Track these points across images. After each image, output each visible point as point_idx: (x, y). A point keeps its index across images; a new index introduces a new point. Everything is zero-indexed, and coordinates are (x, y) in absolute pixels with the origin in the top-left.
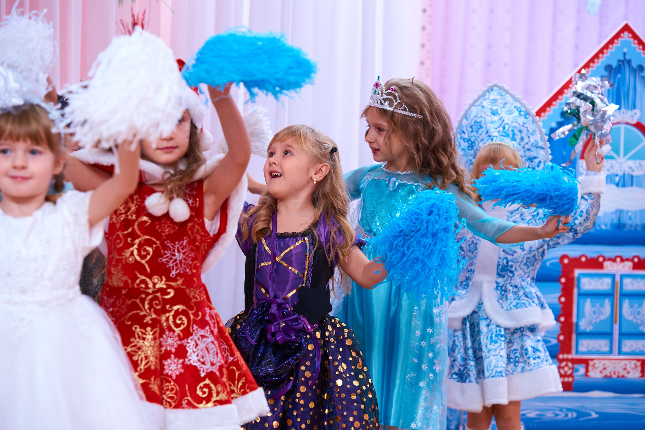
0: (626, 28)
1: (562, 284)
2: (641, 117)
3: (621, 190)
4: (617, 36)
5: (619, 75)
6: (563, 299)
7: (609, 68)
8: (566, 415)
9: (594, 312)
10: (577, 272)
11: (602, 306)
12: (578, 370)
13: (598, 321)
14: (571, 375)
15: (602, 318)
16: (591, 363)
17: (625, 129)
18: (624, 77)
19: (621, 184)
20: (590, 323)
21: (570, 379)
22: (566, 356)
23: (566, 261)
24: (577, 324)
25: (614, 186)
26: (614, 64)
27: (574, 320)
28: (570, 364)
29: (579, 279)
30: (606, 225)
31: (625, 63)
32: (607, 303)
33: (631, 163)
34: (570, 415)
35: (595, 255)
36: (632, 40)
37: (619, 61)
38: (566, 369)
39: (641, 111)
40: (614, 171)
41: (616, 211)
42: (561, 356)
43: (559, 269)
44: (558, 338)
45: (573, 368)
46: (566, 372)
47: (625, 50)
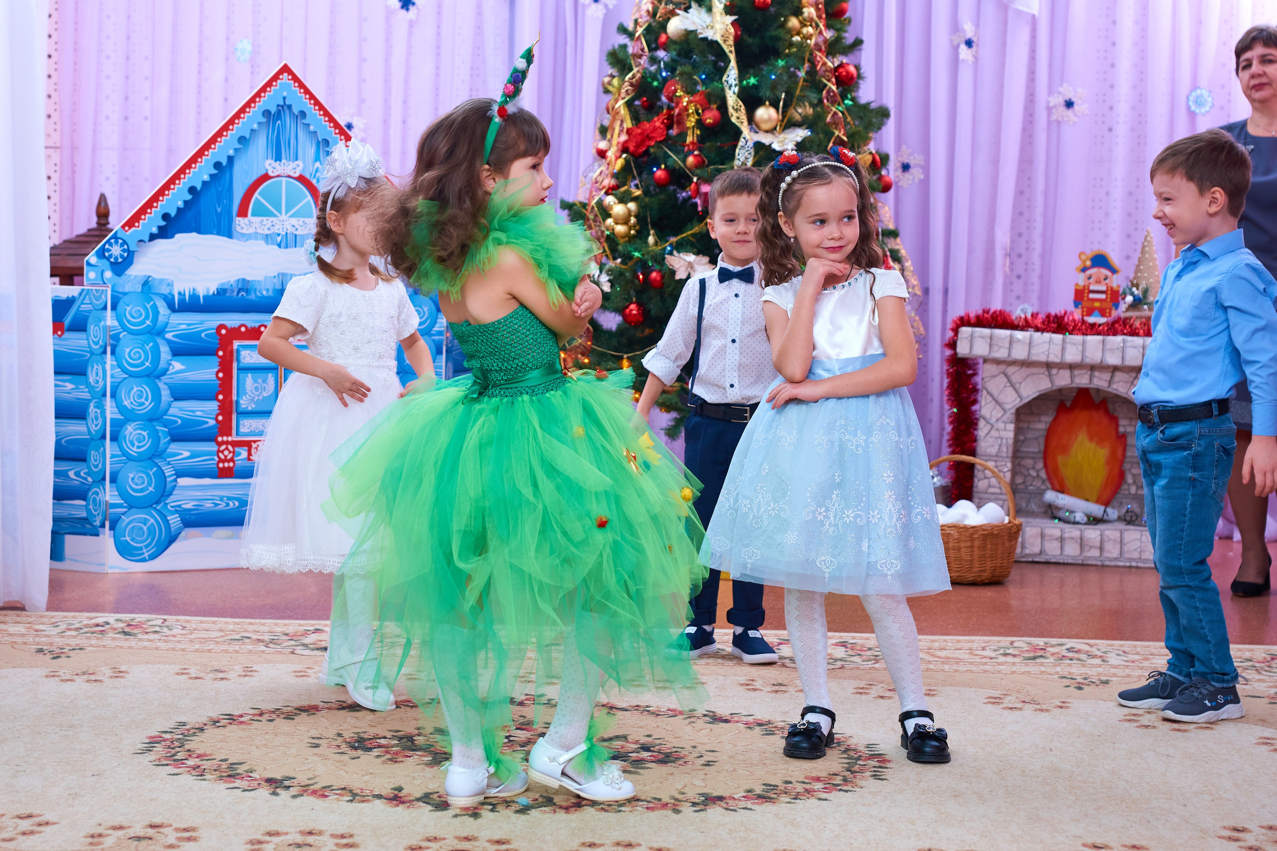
0: (286, 69)
1: (219, 357)
2: (303, 169)
3: (282, 250)
4: (275, 78)
5: (279, 122)
6: (221, 375)
7: (267, 113)
8: (228, 505)
9: (256, 389)
10: (236, 344)
11: (264, 381)
12: (240, 454)
13: (261, 397)
14: (232, 460)
15: (265, 394)
16: (254, 445)
17: (287, 182)
18: (284, 125)
19: (283, 245)
20: (252, 400)
21: (231, 464)
22: (225, 438)
23: (223, 332)
24: (237, 402)
25: (276, 247)
26: (273, 110)
27: (234, 398)
28: (230, 448)
29: (238, 351)
30: (268, 290)
31: (285, 108)
32: (271, 378)
33: (294, 221)
34: (231, 504)
35: (257, 325)
36: (292, 82)
37: (278, 106)
38: (226, 453)
39: (304, 162)
40: (275, 230)
41: (279, 274)
42: (220, 439)
43: (216, 341)
44: (216, 419)
45: (234, 452)
46: (226, 457)
47: (285, 94)
